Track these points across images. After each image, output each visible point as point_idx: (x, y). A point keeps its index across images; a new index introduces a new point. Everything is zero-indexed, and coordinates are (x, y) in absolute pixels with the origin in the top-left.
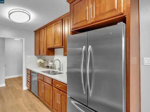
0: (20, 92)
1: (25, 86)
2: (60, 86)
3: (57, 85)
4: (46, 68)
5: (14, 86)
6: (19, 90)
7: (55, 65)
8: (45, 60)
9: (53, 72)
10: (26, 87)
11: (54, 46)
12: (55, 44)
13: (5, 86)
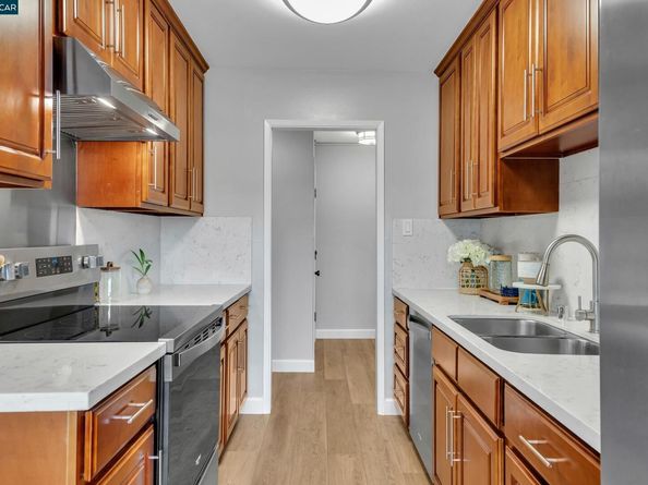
0: (357, 421)
1: (386, 396)
2: (547, 462)
3: (528, 443)
4: (500, 298)
5: (346, 380)
6: (359, 406)
7: (559, 282)
8: (496, 249)
9: (541, 330)
10: (391, 400)
11: (543, 128)
12: (546, 111)
13: (313, 371)
